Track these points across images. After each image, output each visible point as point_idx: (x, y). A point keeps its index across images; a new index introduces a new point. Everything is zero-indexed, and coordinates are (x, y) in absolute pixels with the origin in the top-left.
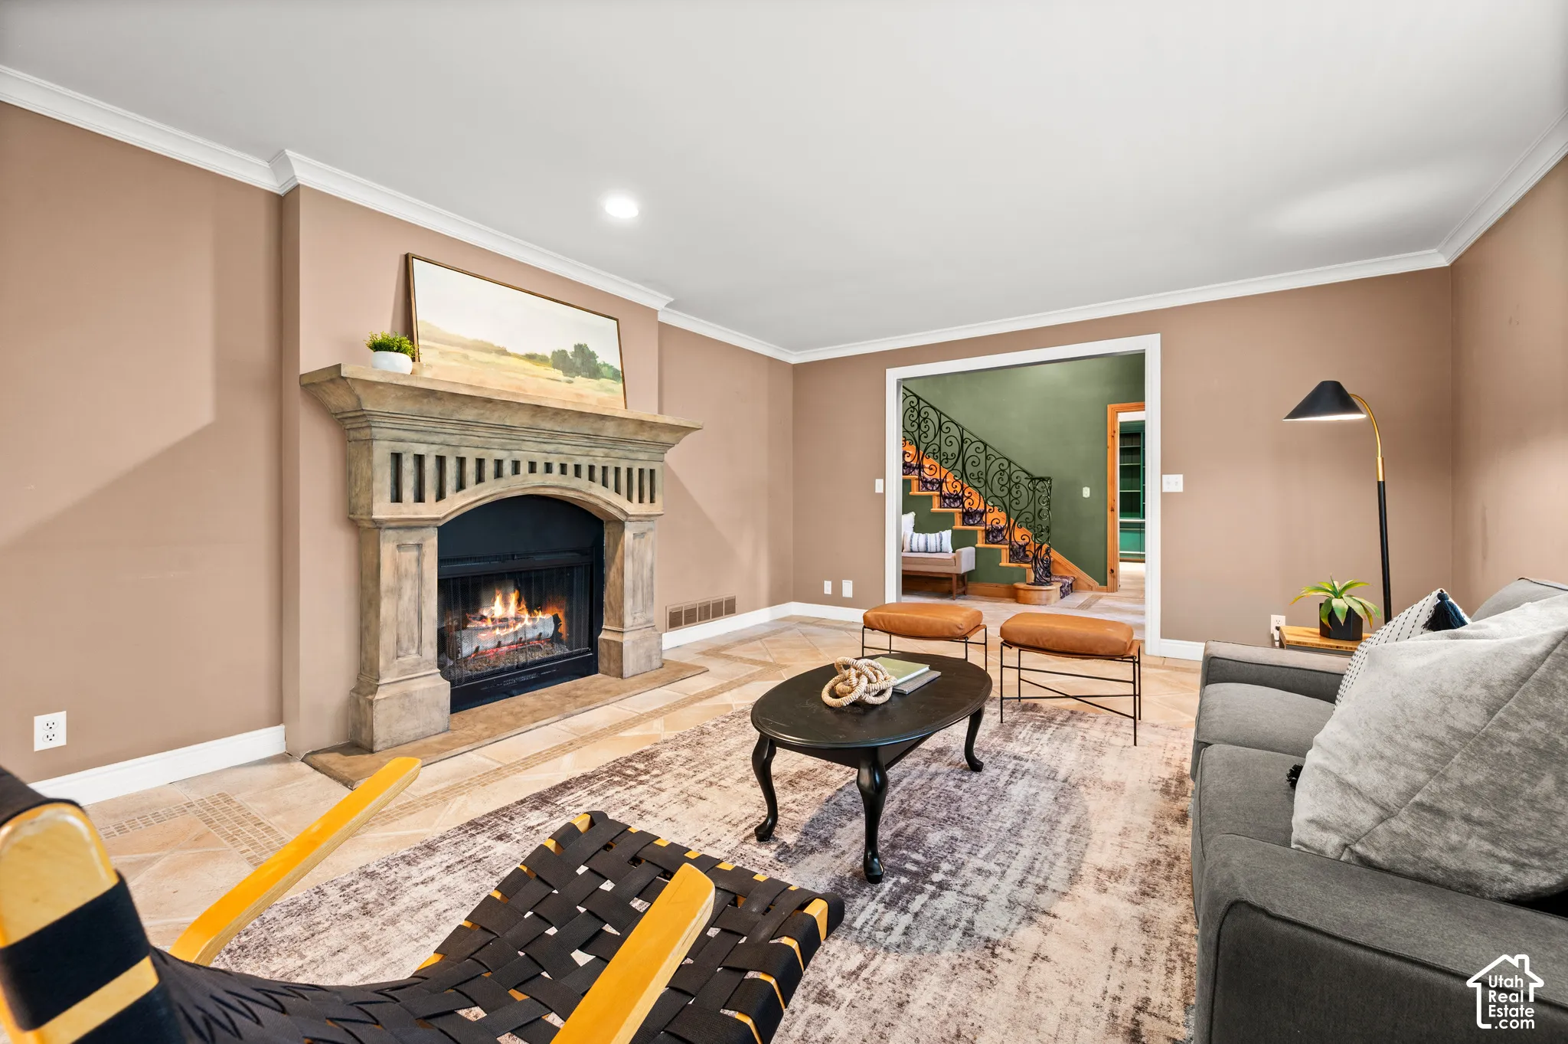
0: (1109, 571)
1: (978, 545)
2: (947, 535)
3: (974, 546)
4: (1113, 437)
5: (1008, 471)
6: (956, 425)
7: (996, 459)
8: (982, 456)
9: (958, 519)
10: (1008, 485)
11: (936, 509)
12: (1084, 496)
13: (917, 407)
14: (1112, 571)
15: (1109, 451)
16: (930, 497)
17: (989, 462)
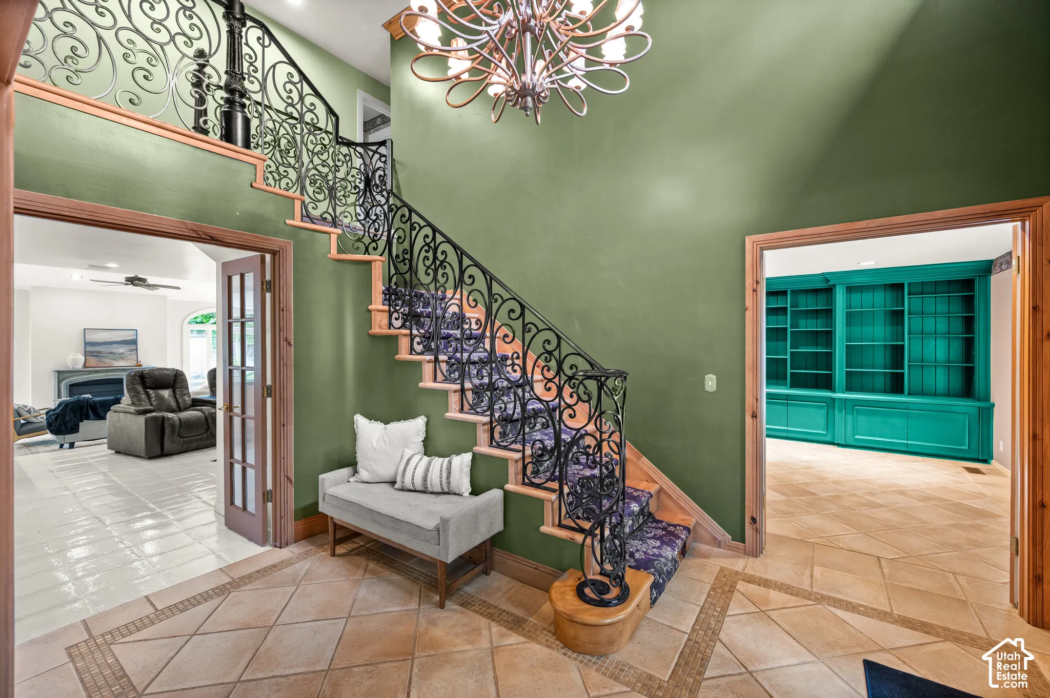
0: (748, 520)
1: (509, 487)
2: (463, 461)
3: (502, 488)
4: (755, 291)
5: (556, 353)
6: (484, 273)
7: (539, 331)
8: (518, 325)
9: (483, 436)
10: (556, 380)
11: (453, 414)
12: (707, 388)
13: (432, 245)
14: (754, 520)
15: (749, 315)
16: (445, 393)
17: (528, 336)
